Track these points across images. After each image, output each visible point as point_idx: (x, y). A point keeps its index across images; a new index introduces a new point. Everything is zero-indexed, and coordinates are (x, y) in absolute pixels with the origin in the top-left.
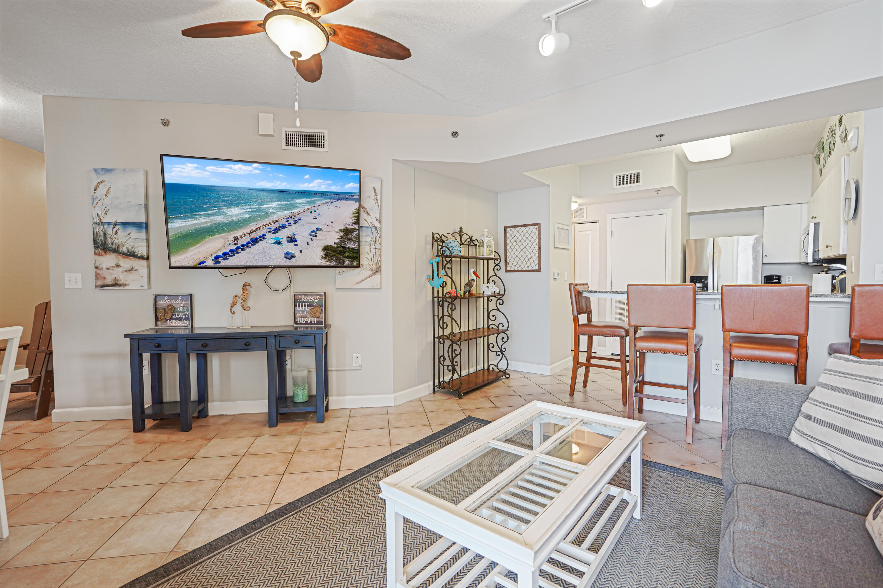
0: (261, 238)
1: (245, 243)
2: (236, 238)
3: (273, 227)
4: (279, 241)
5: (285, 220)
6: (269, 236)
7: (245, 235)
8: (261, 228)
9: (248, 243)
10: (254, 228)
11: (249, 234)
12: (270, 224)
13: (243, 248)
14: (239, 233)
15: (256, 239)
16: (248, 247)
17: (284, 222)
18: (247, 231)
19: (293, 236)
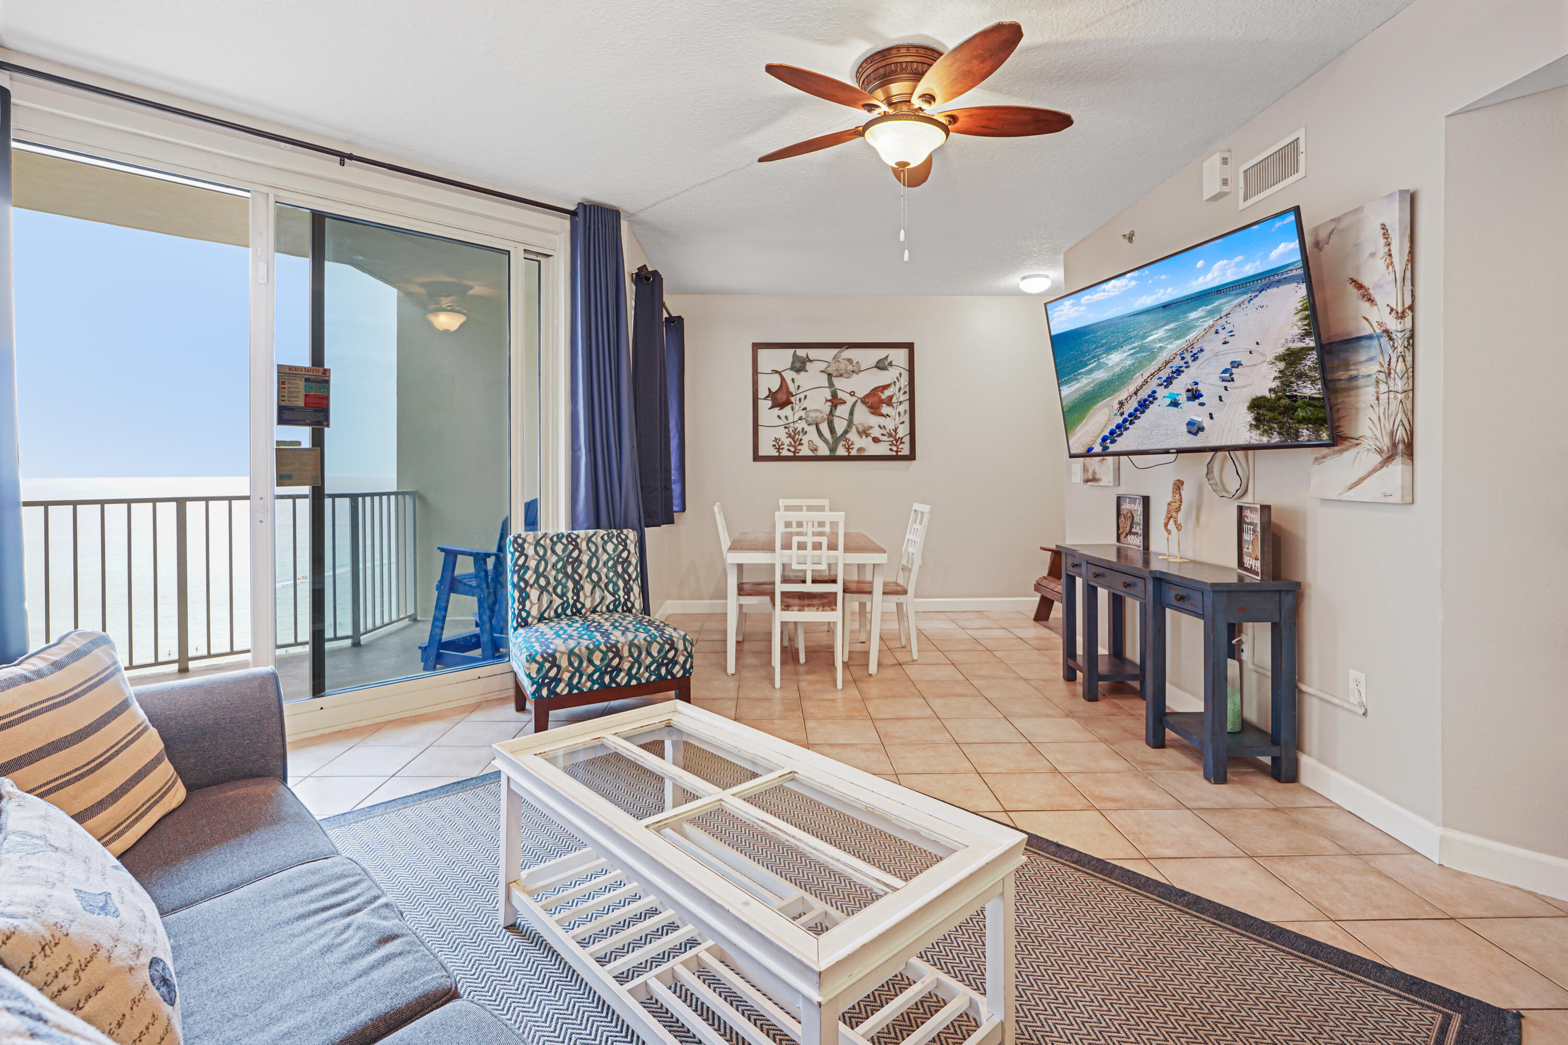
0: (1151, 399)
1: (1132, 410)
2: (1121, 404)
3: (1164, 374)
4: (1175, 399)
5: (1179, 358)
6: (1161, 392)
7: (1131, 396)
8: (1149, 380)
9: (1136, 410)
10: (1139, 382)
11: (1136, 393)
12: (1160, 370)
13: (1131, 421)
14: (1123, 395)
15: (1145, 400)
16: (1137, 418)
17: (1178, 362)
18: (1132, 389)
19: (1195, 386)
